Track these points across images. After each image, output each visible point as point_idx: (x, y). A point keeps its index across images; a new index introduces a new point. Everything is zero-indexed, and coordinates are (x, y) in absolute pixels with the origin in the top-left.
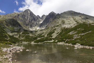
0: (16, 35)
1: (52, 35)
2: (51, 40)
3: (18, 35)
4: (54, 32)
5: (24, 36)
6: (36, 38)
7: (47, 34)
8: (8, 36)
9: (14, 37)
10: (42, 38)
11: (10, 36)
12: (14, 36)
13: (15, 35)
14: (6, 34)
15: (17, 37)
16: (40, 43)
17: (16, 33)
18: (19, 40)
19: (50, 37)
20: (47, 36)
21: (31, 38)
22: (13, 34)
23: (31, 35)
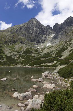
0: (15, 55)
1: (62, 54)
3: (18, 56)
4: (66, 49)
5: (24, 56)
6: (39, 59)
7: (55, 53)
8: (5, 57)
10: (47, 58)
11: (7, 57)
12: (13, 57)
13: (13, 55)
14: (3, 55)
15: (16, 58)
16: (35, 66)
17: (15, 53)
18: (17, 62)
19: (59, 58)
20: (55, 56)
21: (32, 59)
22: (12, 54)
23: (33, 55)
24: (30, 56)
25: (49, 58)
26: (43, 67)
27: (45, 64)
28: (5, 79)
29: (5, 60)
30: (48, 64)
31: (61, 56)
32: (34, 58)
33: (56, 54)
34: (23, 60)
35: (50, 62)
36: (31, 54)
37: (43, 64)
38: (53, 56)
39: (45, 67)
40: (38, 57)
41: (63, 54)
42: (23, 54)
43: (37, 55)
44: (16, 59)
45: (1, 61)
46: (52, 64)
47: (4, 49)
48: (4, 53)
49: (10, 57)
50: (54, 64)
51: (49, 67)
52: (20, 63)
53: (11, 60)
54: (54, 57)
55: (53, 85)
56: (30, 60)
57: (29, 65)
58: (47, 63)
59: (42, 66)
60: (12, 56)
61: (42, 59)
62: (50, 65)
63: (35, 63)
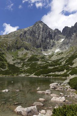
0: (19, 63)
2: (63, 70)
3: (22, 64)
5: (30, 64)
6: (46, 67)
7: (65, 60)
9: (16, 67)
10: (56, 66)
11: (9, 65)
12: (16, 65)
13: (17, 63)
14: (5, 63)
15: (20, 66)
16: (42, 75)
17: (19, 61)
18: (21, 71)
19: (69, 66)
20: (65, 63)
21: (38, 67)
22: (15, 62)
23: (39, 62)
24: (35, 64)
25: (58, 66)
26: (51, 77)
27: (53, 73)
28: (7, 90)
29: (7, 69)
30: (57, 73)
31: (72, 64)
32: (40, 67)
33: (66, 62)
34: (28, 69)
35: (59, 71)
36: (37, 62)
37: (51, 73)
38: (63, 63)
39: (53, 76)
40: (45, 66)
41: (74, 61)
42: (27, 61)
43: (44, 63)
44: (20, 68)
45: (3, 70)
46: (62, 73)
47: (6, 56)
48: (6, 61)
49: (13, 65)
50: (64, 73)
51: (59, 77)
52: (25, 72)
53: (13, 69)
54: (64, 66)
55: (64, 98)
56: (36, 68)
57: (34, 75)
58: (55, 72)
59: (50, 75)
60: (15, 63)
61: (50, 68)
62: (60, 74)
63: (41, 72)
